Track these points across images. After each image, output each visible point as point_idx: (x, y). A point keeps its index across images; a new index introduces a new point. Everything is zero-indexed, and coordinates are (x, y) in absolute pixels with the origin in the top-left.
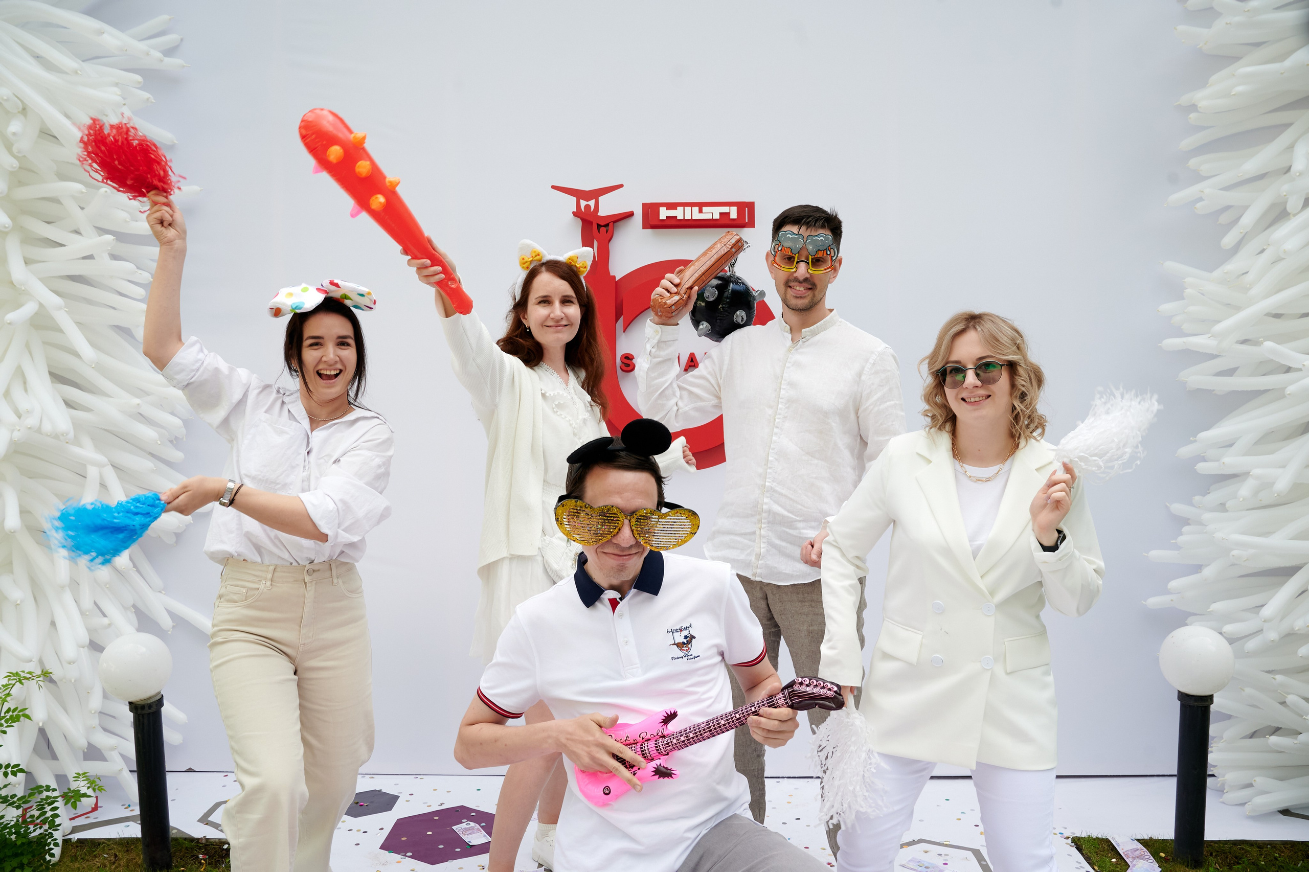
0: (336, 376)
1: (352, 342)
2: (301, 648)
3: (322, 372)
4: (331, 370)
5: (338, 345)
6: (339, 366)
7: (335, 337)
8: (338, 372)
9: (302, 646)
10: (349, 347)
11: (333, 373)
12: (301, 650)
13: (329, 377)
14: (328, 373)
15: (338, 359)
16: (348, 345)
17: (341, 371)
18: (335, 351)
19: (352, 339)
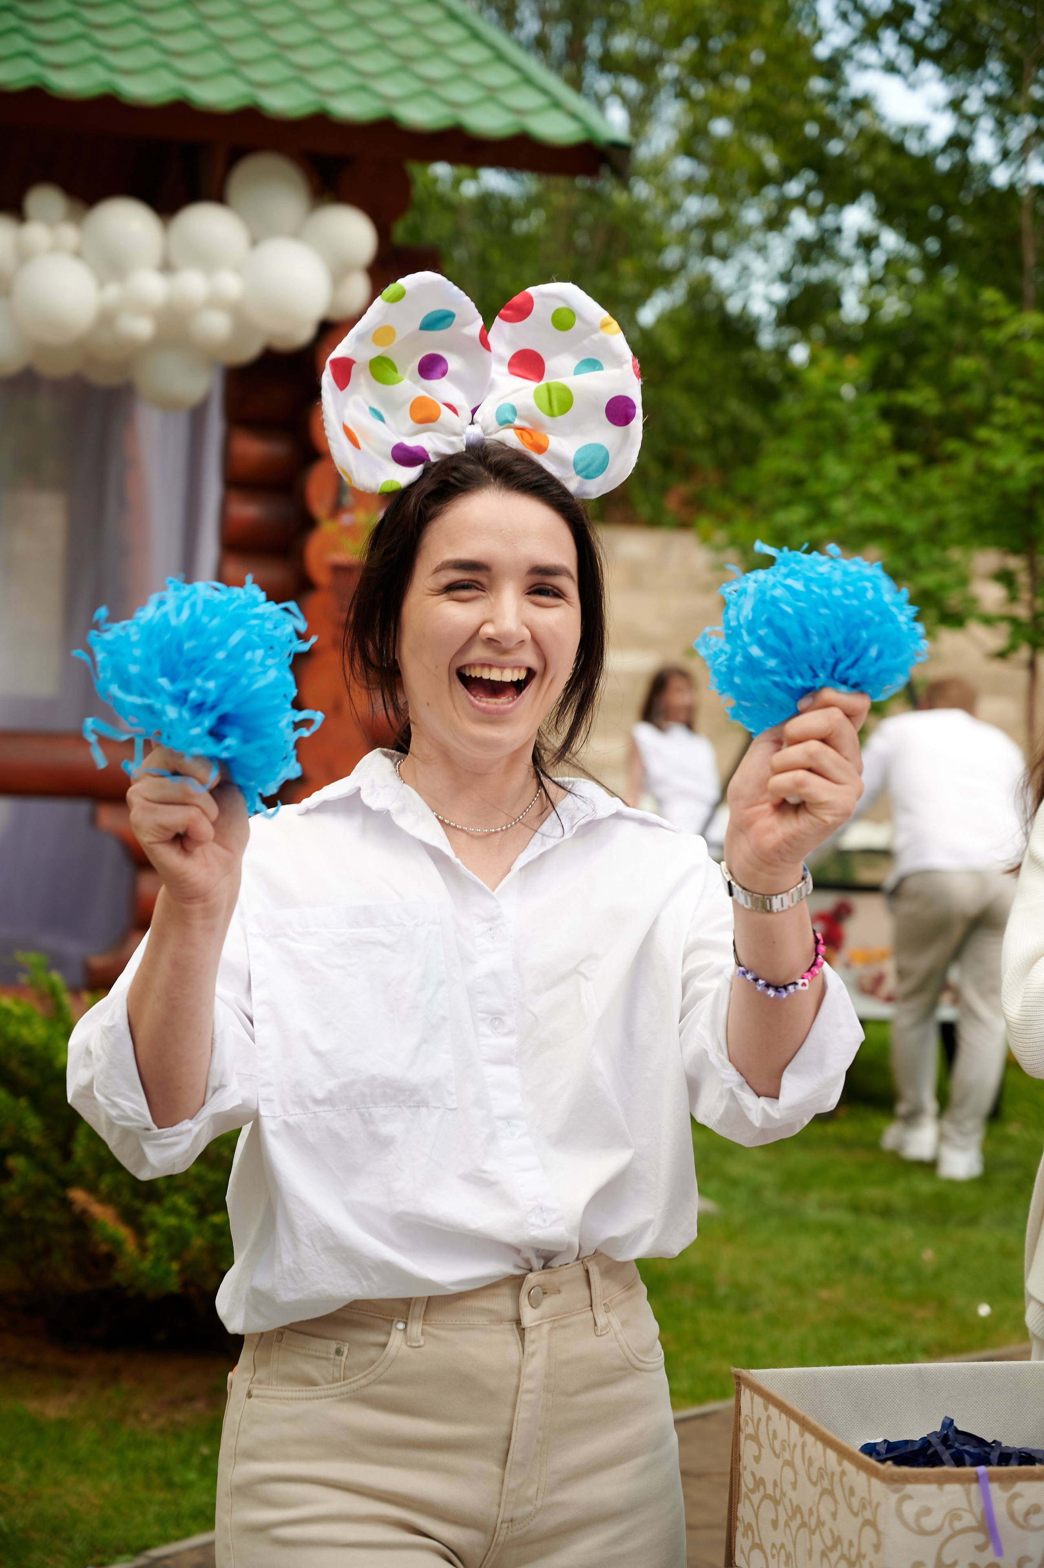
0: (519, 687)
1: (571, 588)
2: (504, 1532)
3: (476, 673)
4: (502, 668)
5: (528, 594)
6: (529, 658)
7: (526, 567)
8: (522, 675)
9: (505, 1525)
10: (561, 601)
11: (509, 676)
12: (502, 1539)
13: (495, 689)
14: (495, 675)
15: (527, 633)
16: (558, 594)
17: (531, 673)
18: (519, 610)
19: (572, 578)
